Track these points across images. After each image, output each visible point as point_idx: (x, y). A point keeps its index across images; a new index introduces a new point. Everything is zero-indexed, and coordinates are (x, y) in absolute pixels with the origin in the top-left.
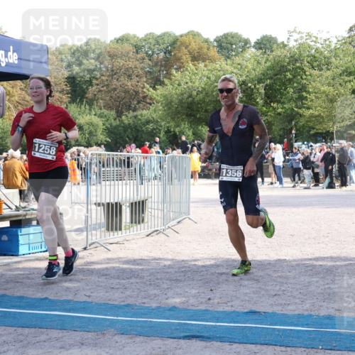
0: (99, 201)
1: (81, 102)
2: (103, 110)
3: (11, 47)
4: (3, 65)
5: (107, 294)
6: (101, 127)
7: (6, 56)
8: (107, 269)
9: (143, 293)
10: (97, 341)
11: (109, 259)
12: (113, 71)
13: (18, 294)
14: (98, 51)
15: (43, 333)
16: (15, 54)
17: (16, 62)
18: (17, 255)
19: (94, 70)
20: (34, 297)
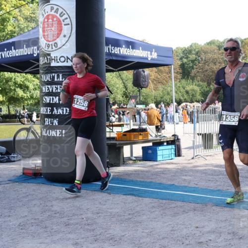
0: (200, 133)
1: (188, 78)
2: (200, 83)
3: (154, 50)
4: (149, 59)
5: (207, 184)
6: (199, 91)
7: (151, 55)
8: (205, 170)
9: (227, 184)
10: (203, 209)
11: (207, 164)
12: (205, 60)
13: (158, 182)
14: (197, 50)
15: (173, 203)
16: (156, 53)
17: (156, 57)
18: (157, 161)
19: (195, 60)
20: (167, 183)
